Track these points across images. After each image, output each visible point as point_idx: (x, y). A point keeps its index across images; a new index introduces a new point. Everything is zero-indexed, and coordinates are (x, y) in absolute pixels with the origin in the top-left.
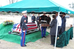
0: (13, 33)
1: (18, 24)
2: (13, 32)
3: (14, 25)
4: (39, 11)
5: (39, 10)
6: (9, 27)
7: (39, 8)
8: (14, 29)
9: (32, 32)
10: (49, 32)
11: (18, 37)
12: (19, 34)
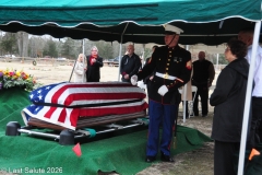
0: (30, 132)
1: (53, 86)
2: (31, 127)
3: (35, 92)
4: (156, 19)
5: (155, 15)
6: (12, 103)
7: (156, 5)
8: (32, 110)
9: (120, 127)
10: (209, 135)
11: (52, 151)
12: (58, 137)
